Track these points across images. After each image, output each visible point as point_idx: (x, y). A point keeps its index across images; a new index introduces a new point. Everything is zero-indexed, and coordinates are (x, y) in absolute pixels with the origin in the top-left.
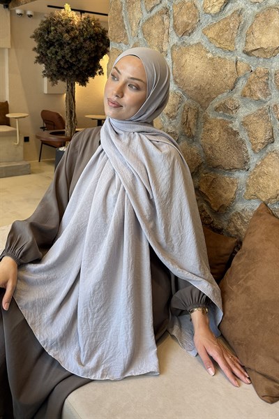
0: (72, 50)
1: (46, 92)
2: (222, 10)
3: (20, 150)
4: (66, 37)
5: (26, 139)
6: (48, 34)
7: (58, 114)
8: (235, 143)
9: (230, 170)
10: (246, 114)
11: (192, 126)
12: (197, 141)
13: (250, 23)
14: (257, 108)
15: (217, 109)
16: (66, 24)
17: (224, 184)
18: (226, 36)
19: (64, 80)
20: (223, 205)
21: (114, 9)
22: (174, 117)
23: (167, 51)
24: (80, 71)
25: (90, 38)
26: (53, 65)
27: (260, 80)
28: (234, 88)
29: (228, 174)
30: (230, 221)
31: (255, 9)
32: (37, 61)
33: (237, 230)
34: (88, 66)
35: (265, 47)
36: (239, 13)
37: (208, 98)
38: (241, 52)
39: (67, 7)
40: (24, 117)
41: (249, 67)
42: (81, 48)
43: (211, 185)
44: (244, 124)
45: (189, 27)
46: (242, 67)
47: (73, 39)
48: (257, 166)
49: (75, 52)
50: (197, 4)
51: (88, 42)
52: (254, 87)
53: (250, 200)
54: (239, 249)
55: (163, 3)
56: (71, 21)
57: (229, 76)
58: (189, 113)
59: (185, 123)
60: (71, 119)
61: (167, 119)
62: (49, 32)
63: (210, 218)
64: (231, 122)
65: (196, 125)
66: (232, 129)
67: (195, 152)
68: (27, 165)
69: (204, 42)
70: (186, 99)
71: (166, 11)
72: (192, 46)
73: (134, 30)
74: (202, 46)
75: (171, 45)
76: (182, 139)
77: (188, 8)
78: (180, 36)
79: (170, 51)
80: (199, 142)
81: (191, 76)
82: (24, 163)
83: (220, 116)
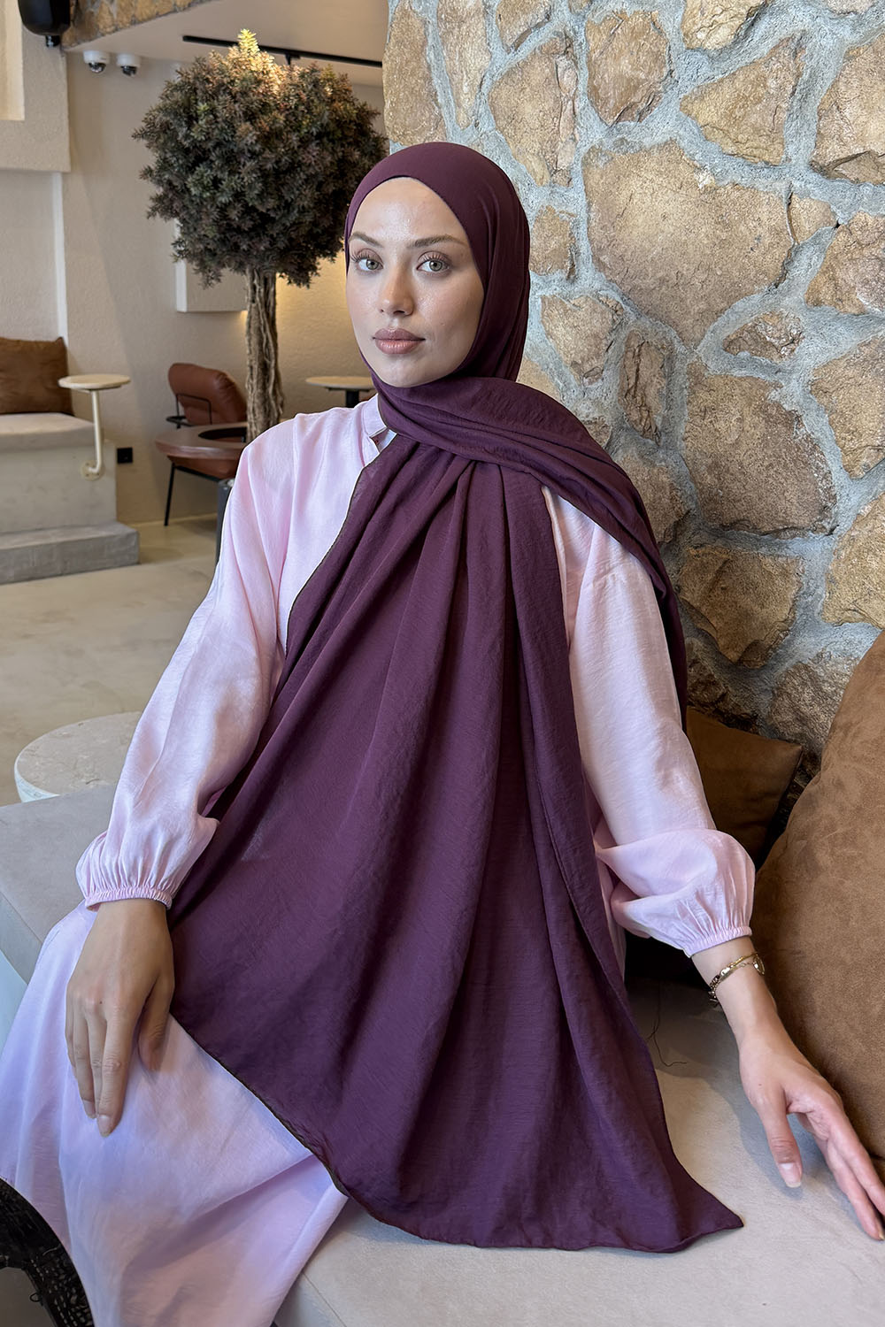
0: (264, 175)
1: (182, 306)
2: (741, 37)
3: (107, 489)
4: (247, 134)
5: (124, 456)
6: (190, 126)
7: (222, 376)
8: (789, 448)
9: (777, 532)
10: (823, 359)
11: (652, 400)
12: (671, 447)
13: (829, 75)
14: (857, 340)
15: (730, 345)
16: (244, 93)
17: (756, 577)
18: (753, 119)
19: (240, 267)
20: (755, 644)
21: (399, 42)
22: (594, 375)
23: (569, 170)
24: (291, 240)
25: (319, 136)
26: (206, 221)
27: (866, 252)
28: (783, 277)
29: (769, 544)
30: (778, 692)
31: (846, 33)
32: (154, 209)
33: (802, 720)
34: (315, 224)
35: (877, 148)
36: (796, 45)
37: (701, 313)
38: (802, 167)
39: (247, 39)
40: (117, 386)
41: (828, 212)
42: (294, 167)
43: (715, 582)
44: (816, 388)
45: (640, 94)
46: (808, 213)
47: (269, 138)
48: (859, 520)
49: (274, 179)
50: (660, 20)
51: (314, 148)
52: (847, 275)
53: (840, 624)
54: (809, 778)
55: (555, 21)
56: (258, 82)
57: (767, 241)
58: (644, 361)
59: (631, 392)
60: (264, 388)
61: (572, 378)
62: (191, 119)
63: (715, 684)
64: (777, 386)
65: (668, 399)
66: (779, 406)
67: (664, 478)
68: (129, 536)
69: (687, 137)
70: (633, 318)
71: (567, 45)
72: (648, 152)
73: (466, 105)
74: (681, 151)
75: (584, 150)
76: (622, 441)
77: (635, 35)
78: (610, 121)
79: (579, 168)
80: (675, 449)
81: (647, 245)
82: (121, 530)
83: (742, 367)
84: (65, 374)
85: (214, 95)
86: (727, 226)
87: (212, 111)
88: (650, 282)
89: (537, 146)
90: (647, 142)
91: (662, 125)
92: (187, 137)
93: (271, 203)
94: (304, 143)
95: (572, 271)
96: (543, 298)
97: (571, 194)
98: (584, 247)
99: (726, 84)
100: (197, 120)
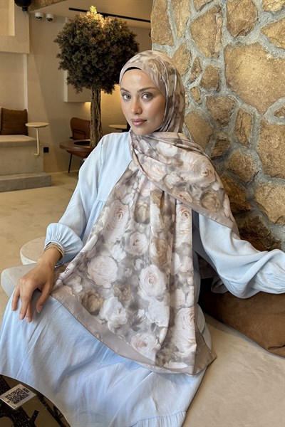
0: (98, 56)
1: (65, 100)
2: (284, 7)
4: (93, 41)
5: (46, 150)
6: (74, 38)
11: (247, 133)
12: (253, 149)
15: (277, 114)
16: (92, 27)
19: (89, 87)
20: (282, 216)
21: (157, 8)
22: (226, 124)
23: (219, 53)
24: (106, 78)
25: (117, 42)
26: (78, 71)
32: (61, 67)
34: (114, 73)
37: (266, 103)
39: (93, 9)
42: (108, 53)
43: (268, 195)
45: (246, 26)
47: (100, 43)
49: (102, 57)
50: (254, 1)
55: (215, 1)
56: (97, 24)
58: (244, 119)
59: (240, 129)
61: (217, 125)
62: (74, 36)
63: (267, 230)
68: (48, 177)
69: (263, 41)
70: (240, 104)
71: (219, 9)
72: (249, 47)
73: (181, 30)
74: (261, 46)
75: (224, 46)
76: (235, 146)
77: (245, 6)
78: (235, 36)
79: (222, 52)
80: (255, 150)
81: (247, 78)
82: (44, 175)
83: (281, 121)
84: (27, 122)
85: (82, 28)
86: (277, 72)
87: (81, 33)
88: (247, 92)
89: (207, 44)
90: (248, 43)
91: (254, 37)
92: (72, 42)
93: (101, 65)
94: (112, 45)
95: (218, 88)
96: (207, 97)
97: (219, 61)
98: (223, 80)
99: (278, 24)
100: (76, 36)
